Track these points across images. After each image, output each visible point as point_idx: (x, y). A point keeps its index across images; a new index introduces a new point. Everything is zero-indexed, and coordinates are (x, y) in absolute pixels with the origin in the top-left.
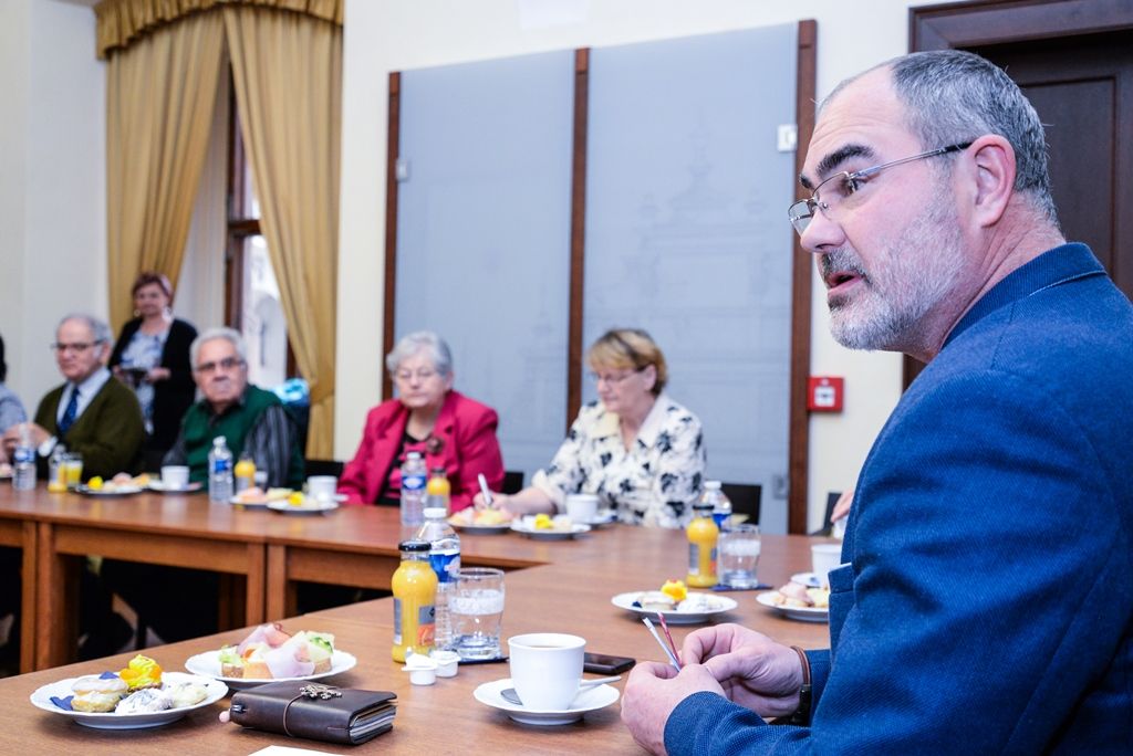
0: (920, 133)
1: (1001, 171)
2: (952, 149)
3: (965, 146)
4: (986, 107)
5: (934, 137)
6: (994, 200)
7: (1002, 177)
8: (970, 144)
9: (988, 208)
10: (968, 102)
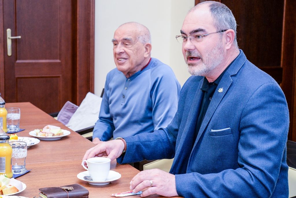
0: (216, 27)
1: (232, 38)
2: (222, 31)
3: (225, 31)
4: (229, 21)
5: (219, 28)
6: (229, 44)
7: (232, 39)
8: (226, 30)
9: (228, 46)
10: (226, 20)
